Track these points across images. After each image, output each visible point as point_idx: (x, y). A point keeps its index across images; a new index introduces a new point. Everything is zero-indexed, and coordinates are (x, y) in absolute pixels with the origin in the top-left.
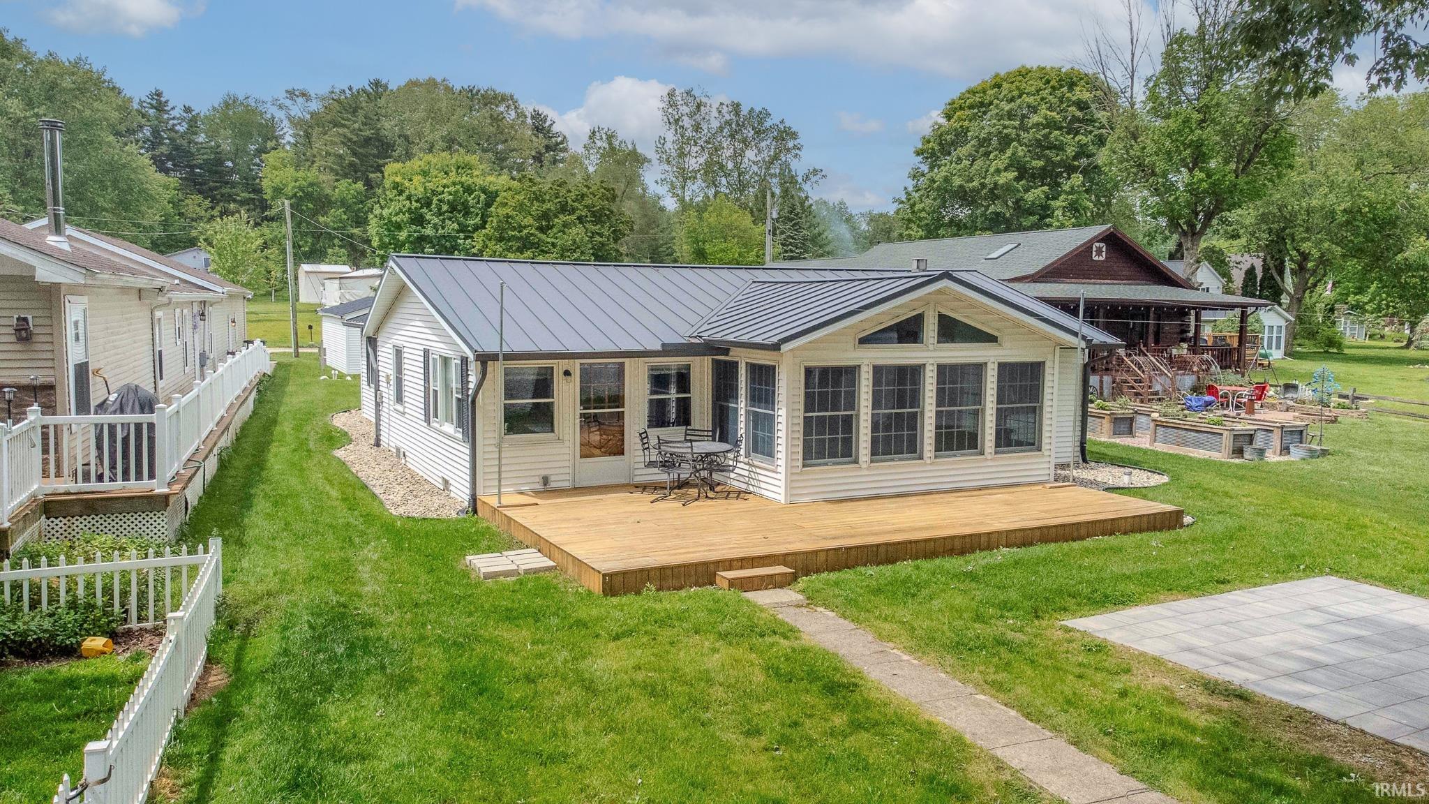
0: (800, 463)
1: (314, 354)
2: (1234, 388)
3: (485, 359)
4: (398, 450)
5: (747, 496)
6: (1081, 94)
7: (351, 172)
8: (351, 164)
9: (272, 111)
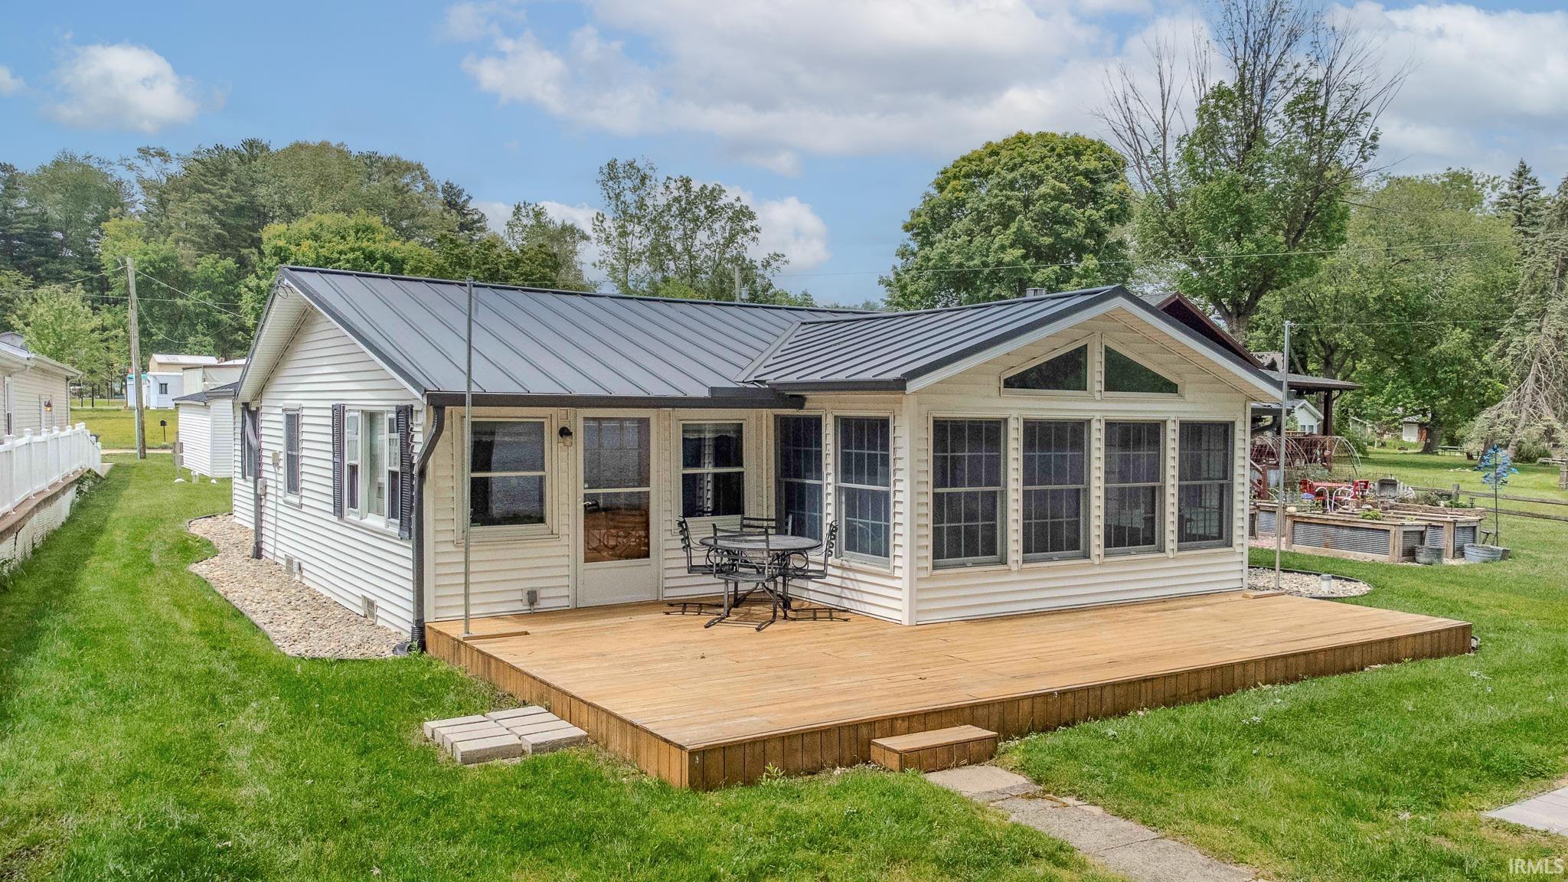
0: (929, 563)
1: (168, 455)
2: (1329, 484)
3: (439, 402)
4: (290, 561)
5: (846, 616)
6: (1089, 163)
7: (221, 245)
8: (218, 236)
9: (120, 173)
